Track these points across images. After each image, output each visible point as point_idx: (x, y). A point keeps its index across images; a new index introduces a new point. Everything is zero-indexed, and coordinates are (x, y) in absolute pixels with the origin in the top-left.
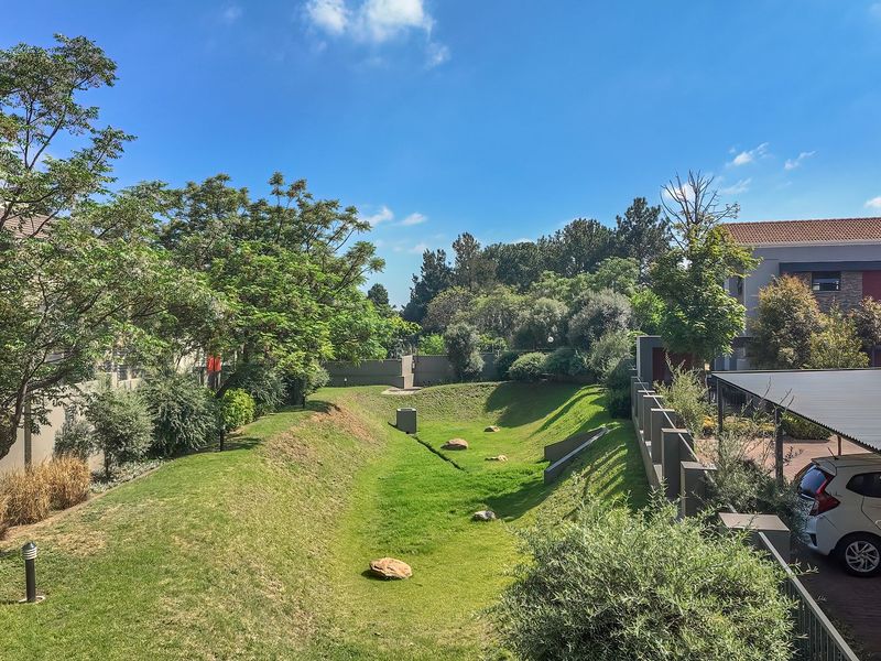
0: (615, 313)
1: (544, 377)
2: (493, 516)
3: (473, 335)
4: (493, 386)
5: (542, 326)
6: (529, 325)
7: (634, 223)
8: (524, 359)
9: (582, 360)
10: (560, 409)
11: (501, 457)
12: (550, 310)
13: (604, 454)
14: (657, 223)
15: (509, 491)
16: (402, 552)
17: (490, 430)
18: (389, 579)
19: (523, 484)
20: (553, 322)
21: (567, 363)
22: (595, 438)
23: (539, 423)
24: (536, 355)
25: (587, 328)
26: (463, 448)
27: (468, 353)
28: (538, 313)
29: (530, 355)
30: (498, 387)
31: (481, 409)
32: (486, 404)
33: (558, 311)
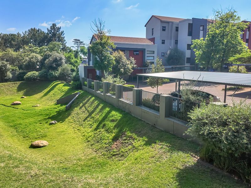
0: (61, 59)
1: (38, 79)
2: (57, 122)
3: (8, 66)
4: (19, 83)
5: (34, 62)
6: (28, 62)
7: (53, 31)
8: (29, 74)
9: (52, 73)
10: (48, 89)
11: (38, 105)
12: (36, 57)
13: (85, 100)
14: (60, 32)
15: (53, 114)
16: (36, 138)
17: (23, 97)
18: (42, 147)
19: (56, 112)
20: (37, 61)
21: (47, 74)
22: (77, 95)
23: (41, 94)
24: (34, 72)
25: (53, 63)
26: (20, 104)
27: (6, 72)
28: (32, 58)
29: (32, 72)
30: (21, 84)
31: (16, 91)
32: (17, 89)
33: (39, 58)
